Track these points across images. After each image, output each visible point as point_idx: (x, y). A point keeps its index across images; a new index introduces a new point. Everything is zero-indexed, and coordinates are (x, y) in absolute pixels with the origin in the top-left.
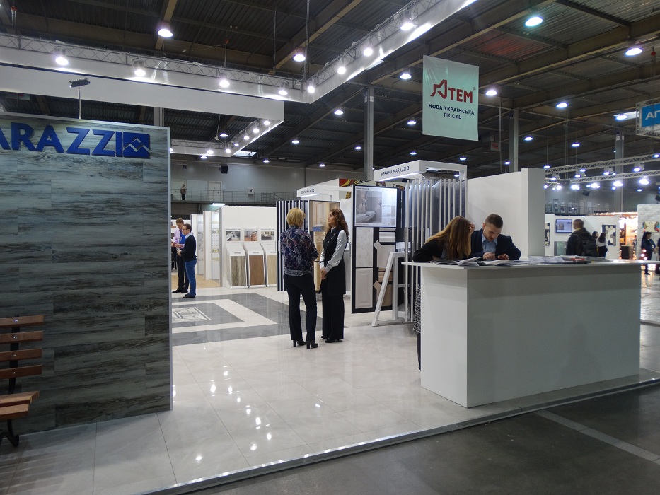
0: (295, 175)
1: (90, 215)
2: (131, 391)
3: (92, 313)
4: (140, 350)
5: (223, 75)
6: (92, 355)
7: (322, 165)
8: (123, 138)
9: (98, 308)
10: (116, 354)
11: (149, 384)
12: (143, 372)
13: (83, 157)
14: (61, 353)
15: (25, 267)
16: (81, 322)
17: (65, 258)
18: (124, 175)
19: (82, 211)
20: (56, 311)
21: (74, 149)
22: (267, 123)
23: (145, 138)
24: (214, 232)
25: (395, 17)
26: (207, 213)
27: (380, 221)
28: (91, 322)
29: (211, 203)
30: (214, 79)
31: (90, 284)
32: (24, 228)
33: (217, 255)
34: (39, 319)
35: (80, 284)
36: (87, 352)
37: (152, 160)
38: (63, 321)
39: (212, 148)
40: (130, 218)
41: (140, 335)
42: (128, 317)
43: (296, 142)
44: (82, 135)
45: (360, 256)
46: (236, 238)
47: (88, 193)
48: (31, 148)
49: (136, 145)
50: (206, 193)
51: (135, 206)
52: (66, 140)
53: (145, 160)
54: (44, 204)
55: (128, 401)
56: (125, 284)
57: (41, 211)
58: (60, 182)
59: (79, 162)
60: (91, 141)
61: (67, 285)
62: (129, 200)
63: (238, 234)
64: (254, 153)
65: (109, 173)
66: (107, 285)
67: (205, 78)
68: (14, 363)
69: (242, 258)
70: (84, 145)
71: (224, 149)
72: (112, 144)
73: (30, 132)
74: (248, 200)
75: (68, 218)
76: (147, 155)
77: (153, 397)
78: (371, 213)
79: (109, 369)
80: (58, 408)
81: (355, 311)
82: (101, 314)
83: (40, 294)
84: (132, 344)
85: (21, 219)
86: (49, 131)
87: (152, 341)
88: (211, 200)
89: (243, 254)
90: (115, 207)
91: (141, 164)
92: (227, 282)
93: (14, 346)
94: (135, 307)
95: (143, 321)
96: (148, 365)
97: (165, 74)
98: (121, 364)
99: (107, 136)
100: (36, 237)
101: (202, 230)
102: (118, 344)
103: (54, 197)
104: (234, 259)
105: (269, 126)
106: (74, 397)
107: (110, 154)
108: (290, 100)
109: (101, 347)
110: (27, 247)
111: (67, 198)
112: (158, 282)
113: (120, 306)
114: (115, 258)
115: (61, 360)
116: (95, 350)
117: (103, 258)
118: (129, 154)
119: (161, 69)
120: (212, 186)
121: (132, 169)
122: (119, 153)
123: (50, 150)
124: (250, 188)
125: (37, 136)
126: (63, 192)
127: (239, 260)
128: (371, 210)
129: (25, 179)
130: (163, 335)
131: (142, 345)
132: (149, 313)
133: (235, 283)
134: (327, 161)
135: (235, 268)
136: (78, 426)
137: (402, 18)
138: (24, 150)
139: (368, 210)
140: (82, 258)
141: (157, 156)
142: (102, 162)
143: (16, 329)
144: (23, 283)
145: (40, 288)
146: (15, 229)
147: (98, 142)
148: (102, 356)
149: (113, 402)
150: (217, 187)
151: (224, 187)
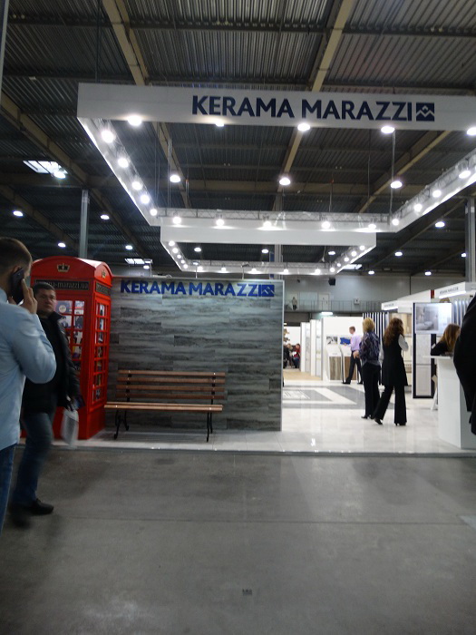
0: (401, 284)
1: (246, 326)
2: (262, 417)
3: (245, 375)
4: (266, 396)
5: (325, 219)
6: (244, 396)
7: (428, 273)
8: (262, 287)
9: (247, 372)
10: (255, 397)
11: (270, 415)
12: (268, 409)
13: (243, 297)
14: (231, 393)
15: (218, 350)
16: (240, 379)
17: (233, 347)
18: (262, 306)
19: (242, 324)
20: (230, 372)
21: (240, 294)
22: (362, 248)
23: (272, 287)
24: (318, 337)
25: (457, 167)
26: (313, 321)
27: (437, 329)
28: (244, 379)
29: (320, 312)
30: (319, 223)
31: (245, 360)
32: (218, 331)
33: (319, 356)
34: (223, 374)
35: (240, 360)
36: (242, 394)
37: (275, 298)
38: (232, 377)
39: (320, 268)
40: (263, 327)
41: (266, 388)
42: (261, 378)
43: (399, 254)
44: (244, 286)
45: (420, 356)
46: (334, 342)
47: (245, 315)
48: (222, 294)
49: (268, 290)
50: (316, 304)
51: (266, 321)
52: (237, 289)
53: (272, 298)
54: (226, 321)
55: (260, 422)
56: (261, 361)
57: (225, 324)
58: (233, 310)
59: (242, 300)
60: (247, 290)
61: (234, 360)
62: (263, 318)
63: (336, 339)
64: (360, 266)
65: (255, 305)
66: (252, 361)
67: (311, 223)
68: (213, 393)
69: (339, 358)
70: (244, 292)
71: (329, 268)
72: (257, 290)
73: (222, 287)
74: (354, 309)
75: (236, 327)
76: (272, 295)
77: (272, 423)
78: (429, 323)
79: (251, 404)
80: (229, 420)
81: (415, 397)
82: (248, 375)
83: (222, 363)
84: (263, 393)
85: (217, 327)
86: (230, 286)
87: (272, 392)
88: (320, 309)
89: (340, 355)
90: (257, 322)
91: (269, 300)
92: (326, 376)
93: (214, 385)
94: (264, 374)
95: (268, 381)
96: (270, 405)
97: (284, 223)
98: (257, 402)
99: (255, 286)
100: (222, 336)
101: (309, 335)
102: (256, 392)
103: (231, 317)
104: (332, 359)
105: (365, 250)
106: (235, 416)
107: (256, 295)
108: (380, 231)
109: (248, 392)
110: (219, 340)
111: (235, 318)
112: (276, 362)
113: (257, 372)
114: (256, 347)
115: (230, 396)
116: (245, 393)
117: (250, 347)
118: (265, 295)
119: (281, 220)
120: (321, 297)
121: (265, 302)
122: (260, 295)
123: (230, 295)
124: (356, 297)
125: (224, 290)
126: (234, 314)
127: (336, 360)
128: (429, 320)
129: (219, 308)
130: (278, 390)
131: (268, 394)
132: (271, 377)
133: (332, 378)
134: (433, 269)
135: (333, 366)
136: (236, 430)
137: (460, 169)
138: (219, 295)
139: (426, 320)
140: (241, 347)
141: (277, 295)
142: (252, 300)
143: (214, 377)
144: (216, 357)
145: (223, 360)
146: (214, 332)
147: (250, 290)
148: (248, 397)
149: (253, 421)
150: (326, 297)
151: (332, 297)
